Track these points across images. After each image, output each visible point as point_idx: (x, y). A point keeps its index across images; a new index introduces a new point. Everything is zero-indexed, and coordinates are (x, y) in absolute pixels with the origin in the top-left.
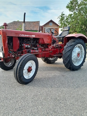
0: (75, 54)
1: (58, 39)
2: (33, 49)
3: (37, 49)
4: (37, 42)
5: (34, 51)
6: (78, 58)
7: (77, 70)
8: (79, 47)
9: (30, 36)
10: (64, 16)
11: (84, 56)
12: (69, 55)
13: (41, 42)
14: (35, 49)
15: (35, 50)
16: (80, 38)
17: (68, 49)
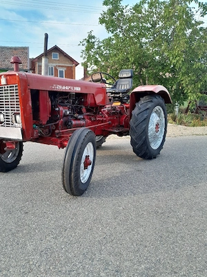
0: (152, 127)
1: (113, 95)
2: (76, 119)
3: (84, 119)
4: (80, 103)
5: (77, 122)
6: (157, 134)
7: (155, 158)
8: (156, 112)
9: (72, 88)
10: (93, 40)
11: (164, 130)
12: (145, 128)
13: (90, 101)
14: (79, 117)
15: (79, 119)
16: (162, 94)
17: (142, 116)
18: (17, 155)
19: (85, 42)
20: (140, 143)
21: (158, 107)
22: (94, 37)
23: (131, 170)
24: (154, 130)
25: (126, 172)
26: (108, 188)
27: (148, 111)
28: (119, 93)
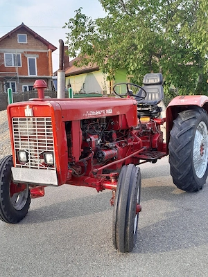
1: (140, 109)
3: (115, 147)
5: (109, 152)
6: (202, 158)
12: (190, 153)
14: (111, 146)
17: (185, 138)
18: (27, 197)
19: (72, 24)
20: (185, 173)
21: (202, 123)
22: (84, 17)
23: (178, 209)
24: (199, 153)
25: (173, 213)
26: (160, 238)
27: (192, 131)
28: (147, 106)
